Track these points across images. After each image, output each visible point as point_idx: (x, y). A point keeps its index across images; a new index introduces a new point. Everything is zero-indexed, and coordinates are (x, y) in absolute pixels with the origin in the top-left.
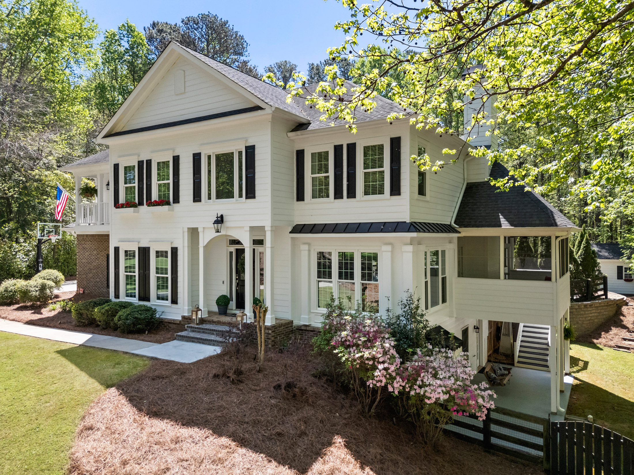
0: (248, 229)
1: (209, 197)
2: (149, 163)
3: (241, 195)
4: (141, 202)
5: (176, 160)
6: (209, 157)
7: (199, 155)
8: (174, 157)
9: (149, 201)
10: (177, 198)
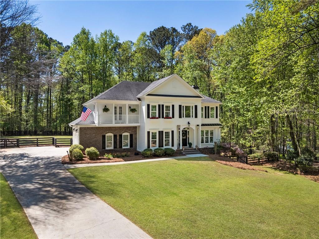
1: (183, 117)
2: (163, 106)
3: (192, 117)
4: (159, 117)
5: (173, 106)
6: (183, 106)
7: (181, 105)
8: (172, 105)
9: (163, 117)
10: (173, 117)
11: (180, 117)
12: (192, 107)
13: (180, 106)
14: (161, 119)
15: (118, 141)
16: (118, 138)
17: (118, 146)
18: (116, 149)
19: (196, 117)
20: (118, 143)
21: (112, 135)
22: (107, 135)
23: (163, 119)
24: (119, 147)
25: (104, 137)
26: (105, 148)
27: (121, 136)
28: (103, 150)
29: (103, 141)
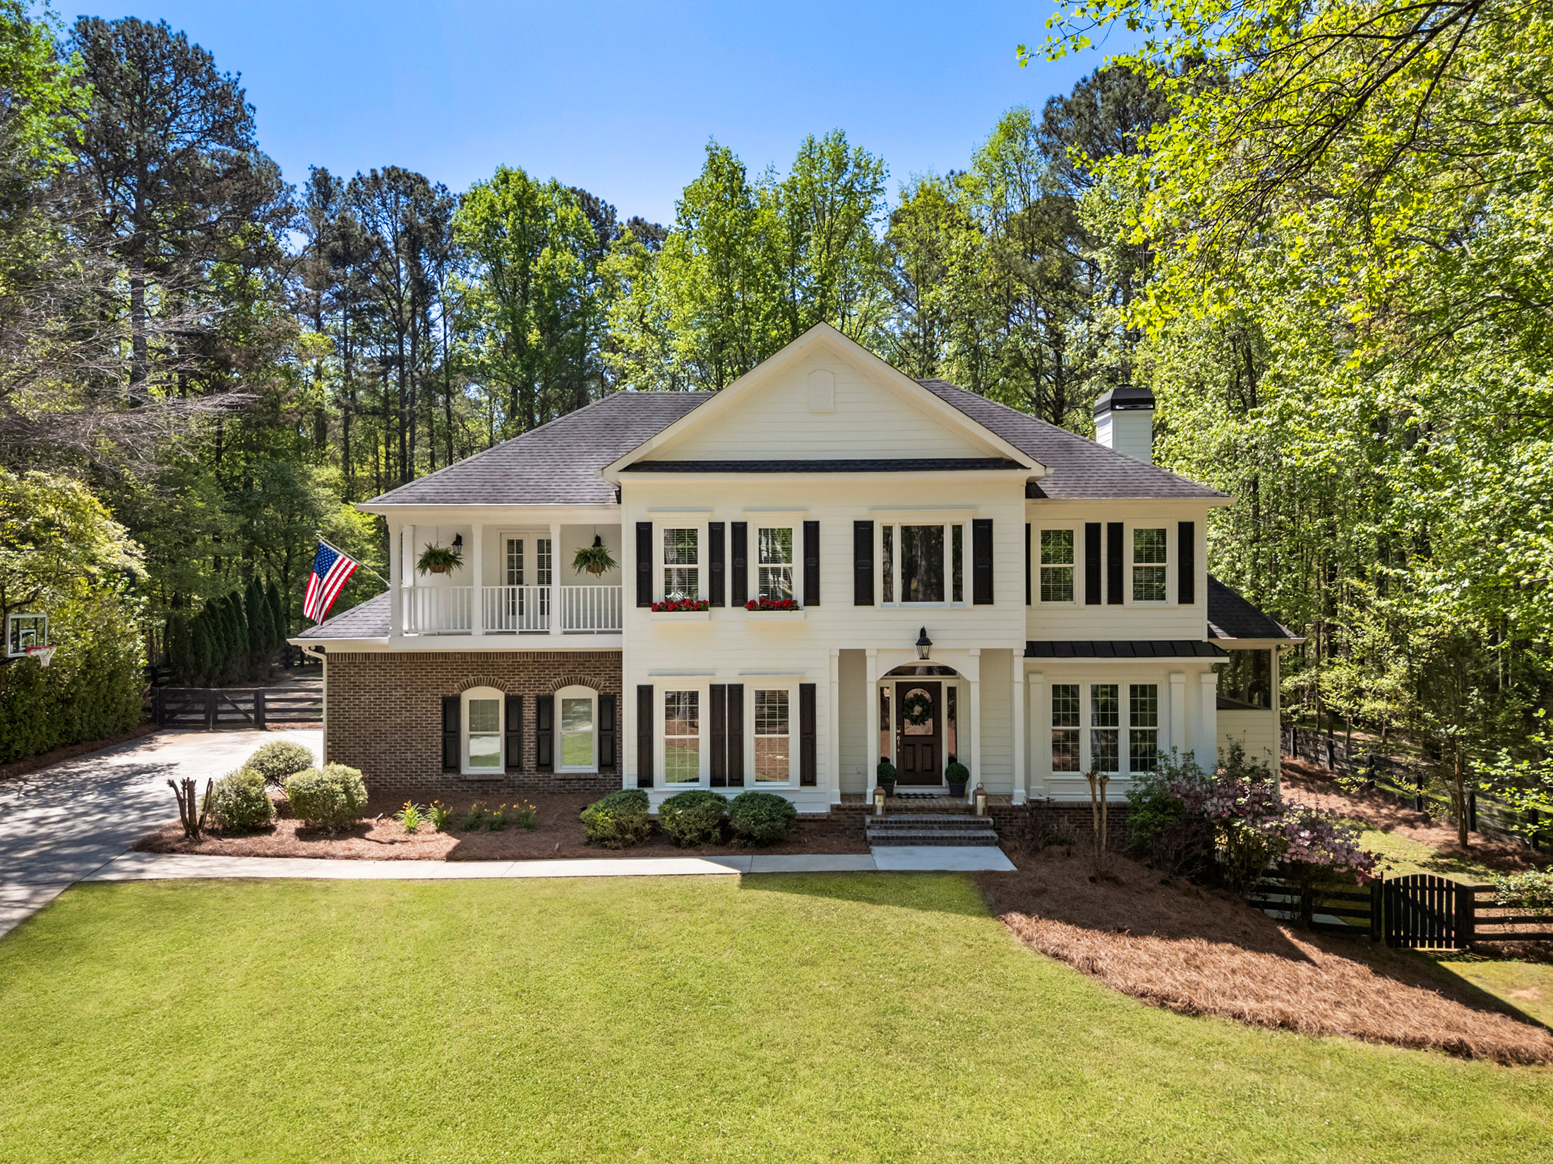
0: (979, 653)
1: (888, 597)
2: (740, 530)
3: (958, 597)
4: (716, 598)
5: (812, 530)
6: (888, 531)
7: (870, 524)
8: (806, 523)
9: (740, 598)
10: (812, 596)
11: (863, 595)
12: (957, 530)
13: (863, 531)
14: (729, 614)
15: (529, 732)
16: (529, 713)
17: (529, 761)
18: (517, 777)
19: (984, 594)
20: (529, 744)
21: (498, 695)
22: (468, 696)
23: (742, 611)
24: (533, 764)
25: (451, 706)
26: (456, 768)
27: (545, 704)
28: (450, 776)
29: (445, 730)
